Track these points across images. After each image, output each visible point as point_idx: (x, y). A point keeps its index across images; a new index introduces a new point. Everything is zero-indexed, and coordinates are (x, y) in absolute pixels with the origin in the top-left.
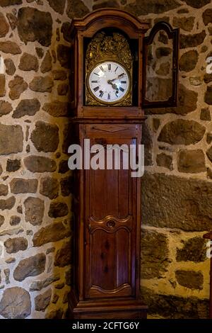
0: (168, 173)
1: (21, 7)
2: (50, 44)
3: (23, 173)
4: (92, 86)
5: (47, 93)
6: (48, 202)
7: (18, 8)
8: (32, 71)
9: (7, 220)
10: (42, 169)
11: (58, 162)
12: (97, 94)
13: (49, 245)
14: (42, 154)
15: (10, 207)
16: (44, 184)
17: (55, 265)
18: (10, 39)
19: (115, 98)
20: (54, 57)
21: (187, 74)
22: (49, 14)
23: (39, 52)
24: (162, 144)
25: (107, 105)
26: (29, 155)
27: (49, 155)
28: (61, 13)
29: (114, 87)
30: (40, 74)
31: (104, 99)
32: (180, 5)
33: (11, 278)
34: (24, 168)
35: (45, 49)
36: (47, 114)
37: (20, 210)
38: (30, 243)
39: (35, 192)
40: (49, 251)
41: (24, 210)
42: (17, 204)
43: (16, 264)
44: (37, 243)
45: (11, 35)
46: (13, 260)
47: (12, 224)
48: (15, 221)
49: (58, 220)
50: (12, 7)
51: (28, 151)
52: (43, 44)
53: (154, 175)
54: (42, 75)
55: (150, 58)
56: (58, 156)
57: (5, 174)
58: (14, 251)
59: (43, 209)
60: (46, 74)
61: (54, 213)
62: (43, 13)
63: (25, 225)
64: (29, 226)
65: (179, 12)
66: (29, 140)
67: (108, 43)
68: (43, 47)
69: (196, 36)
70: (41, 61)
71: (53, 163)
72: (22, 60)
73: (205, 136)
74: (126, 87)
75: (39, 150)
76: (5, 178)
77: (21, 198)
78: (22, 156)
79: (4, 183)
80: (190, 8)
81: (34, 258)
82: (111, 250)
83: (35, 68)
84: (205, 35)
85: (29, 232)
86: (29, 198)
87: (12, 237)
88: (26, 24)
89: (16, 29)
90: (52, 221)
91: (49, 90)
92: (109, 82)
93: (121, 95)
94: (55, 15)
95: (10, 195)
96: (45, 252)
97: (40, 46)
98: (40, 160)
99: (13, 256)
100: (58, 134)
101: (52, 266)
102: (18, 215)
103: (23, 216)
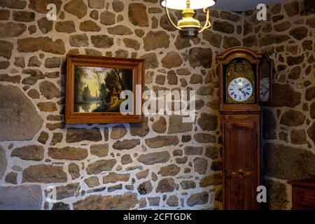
0: (286, 144)
1: (191, 48)
2: (210, 66)
3: (193, 143)
4: (230, 92)
5: (209, 96)
6: (210, 161)
7: (188, 49)
8: (199, 84)
9: (182, 170)
10: (206, 141)
11: (217, 137)
12: (233, 97)
13: (211, 187)
14: (206, 132)
15: (184, 163)
16: (207, 150)
17: (216, 199)
18: (184, 67)
19: (243, 99)
20: (214, 74)
21: (295, 81)
22: (210, 49)
23: (203, 72)
24: (282, 126)
25: (239, 103)
26: (197, 132)
27: (211, 133)
28: (219, 47)
29: (243, 92)
30: (204, 85)
31: (237, 99)
32: (290, 38)
33: (185, 204)
34: (193, 140)
35: (207, 70)
36: (209, 108)
37: (190, 165)
38: (198, 184)
39: (201, 154)
40: (211, 191)
41: (193, 164)
42: (188, 161)
43: (189, 196)
44: (202, 185)
45: (185, 65)
46: (186, 194)
47: (185, 172)
48: (187, 171)
49: (217, 172)
50: (185, 49)
51: (196, 130)
52: (205, 67)
53: (278, 146)
54: (205, 85)
55: (274, 71)
56: (218, 133)
57: (181, 143)
58: (187, 188)
59: (207, 165)
60: (208, 84)
61: (214, 167)
62: (205, 49)
63: (194, 173)
64: (197, 174)
65: (290, 42)
66: (197, 124)
67: (239, 67)
68: (206, 69)
69: (299, 57)
70: (204, 77)
71: (214, 137)
72: (191, 78)
73: (306, 121)
74: (251, 92)
75: (204, 129)
76: (181, 146)
77: (191, 158)
78: (192, 133)
79: (181, 148)
80: (295, 40)
81: (200, 194)
82: (242, 191)
83: (201, 82)
84: (304, 57)
85: (197, 178)
86: (197, 158)
87: (185, 180)
88: (194, 57)
89: (188, 61)
90: (213, 172)
91: (211, 94)
92: (240, 89)
93: (247, 97)
94: (214, 49)
95: (184, 155)
96: (208, 191)
97: (204, 69)
98: (204, 136)
99: (186, 191)
100: (217, 121)
101: (213, 200)
102: (189, 167)
103: (193, 168)
